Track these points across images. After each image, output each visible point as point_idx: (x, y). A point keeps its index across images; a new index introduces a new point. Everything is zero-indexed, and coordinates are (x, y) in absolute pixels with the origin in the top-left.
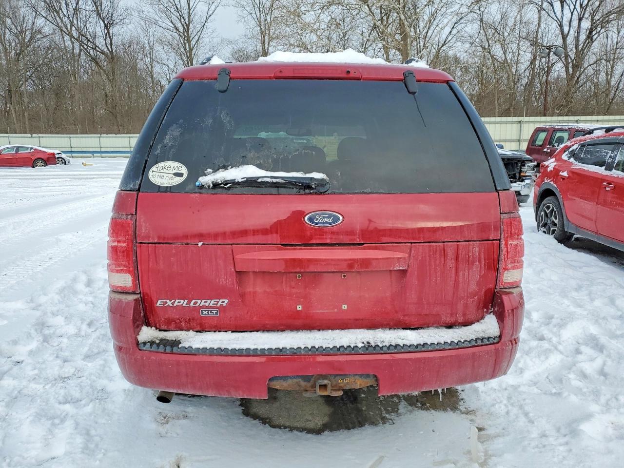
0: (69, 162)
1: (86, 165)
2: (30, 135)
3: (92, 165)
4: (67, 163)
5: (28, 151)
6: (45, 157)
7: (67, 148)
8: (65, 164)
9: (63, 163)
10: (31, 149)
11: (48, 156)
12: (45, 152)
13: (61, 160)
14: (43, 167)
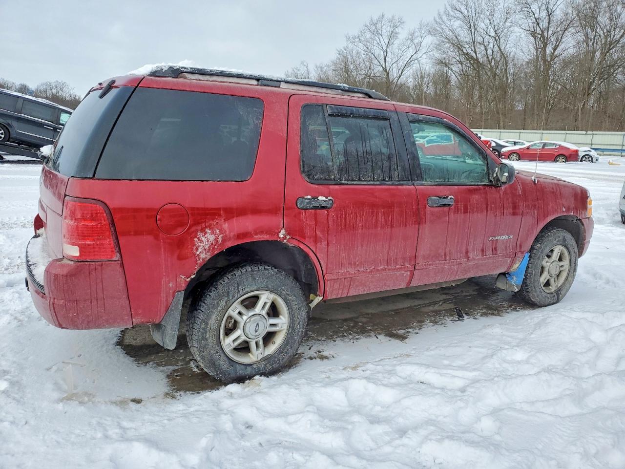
0: (597, 160)
1: (612, 164)
2: (584, 132)
3: (619, 165)
4: (594, 160)
5: (554, 147)
6: (567, 154)
7: (618, 146)
8: (592, 162)
9: (590, 161)
10: (556, 145)
11: (570, 153)
12: (569, 149)
13: (589, 158)
14: (564, 163)
